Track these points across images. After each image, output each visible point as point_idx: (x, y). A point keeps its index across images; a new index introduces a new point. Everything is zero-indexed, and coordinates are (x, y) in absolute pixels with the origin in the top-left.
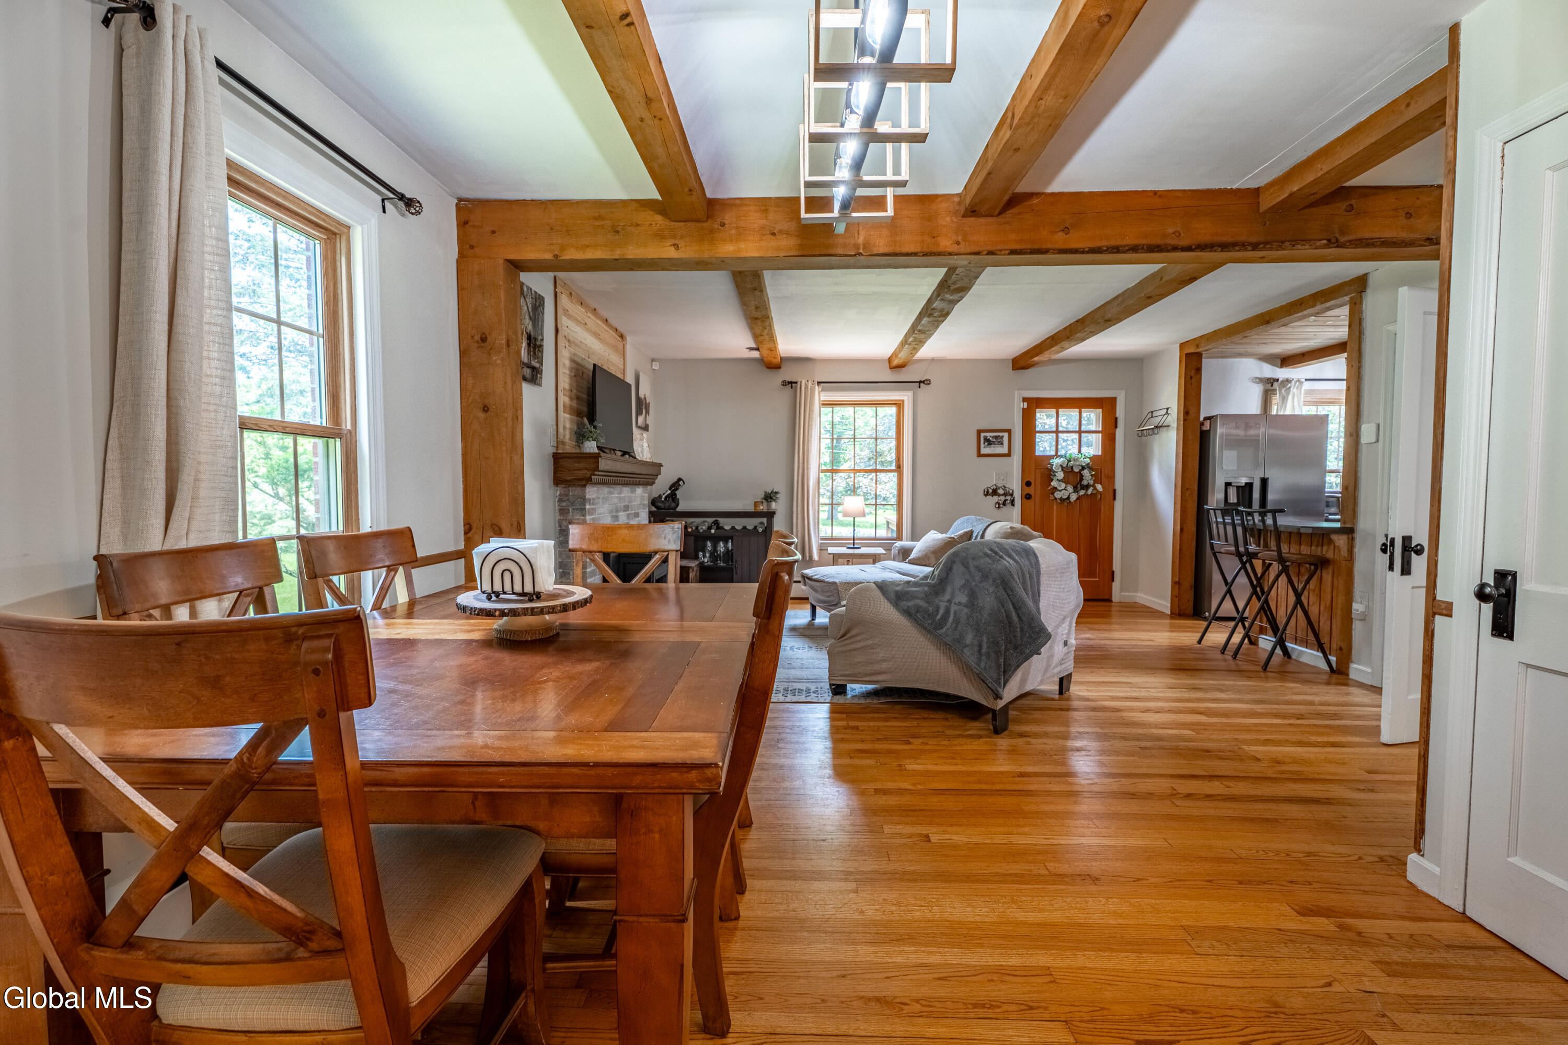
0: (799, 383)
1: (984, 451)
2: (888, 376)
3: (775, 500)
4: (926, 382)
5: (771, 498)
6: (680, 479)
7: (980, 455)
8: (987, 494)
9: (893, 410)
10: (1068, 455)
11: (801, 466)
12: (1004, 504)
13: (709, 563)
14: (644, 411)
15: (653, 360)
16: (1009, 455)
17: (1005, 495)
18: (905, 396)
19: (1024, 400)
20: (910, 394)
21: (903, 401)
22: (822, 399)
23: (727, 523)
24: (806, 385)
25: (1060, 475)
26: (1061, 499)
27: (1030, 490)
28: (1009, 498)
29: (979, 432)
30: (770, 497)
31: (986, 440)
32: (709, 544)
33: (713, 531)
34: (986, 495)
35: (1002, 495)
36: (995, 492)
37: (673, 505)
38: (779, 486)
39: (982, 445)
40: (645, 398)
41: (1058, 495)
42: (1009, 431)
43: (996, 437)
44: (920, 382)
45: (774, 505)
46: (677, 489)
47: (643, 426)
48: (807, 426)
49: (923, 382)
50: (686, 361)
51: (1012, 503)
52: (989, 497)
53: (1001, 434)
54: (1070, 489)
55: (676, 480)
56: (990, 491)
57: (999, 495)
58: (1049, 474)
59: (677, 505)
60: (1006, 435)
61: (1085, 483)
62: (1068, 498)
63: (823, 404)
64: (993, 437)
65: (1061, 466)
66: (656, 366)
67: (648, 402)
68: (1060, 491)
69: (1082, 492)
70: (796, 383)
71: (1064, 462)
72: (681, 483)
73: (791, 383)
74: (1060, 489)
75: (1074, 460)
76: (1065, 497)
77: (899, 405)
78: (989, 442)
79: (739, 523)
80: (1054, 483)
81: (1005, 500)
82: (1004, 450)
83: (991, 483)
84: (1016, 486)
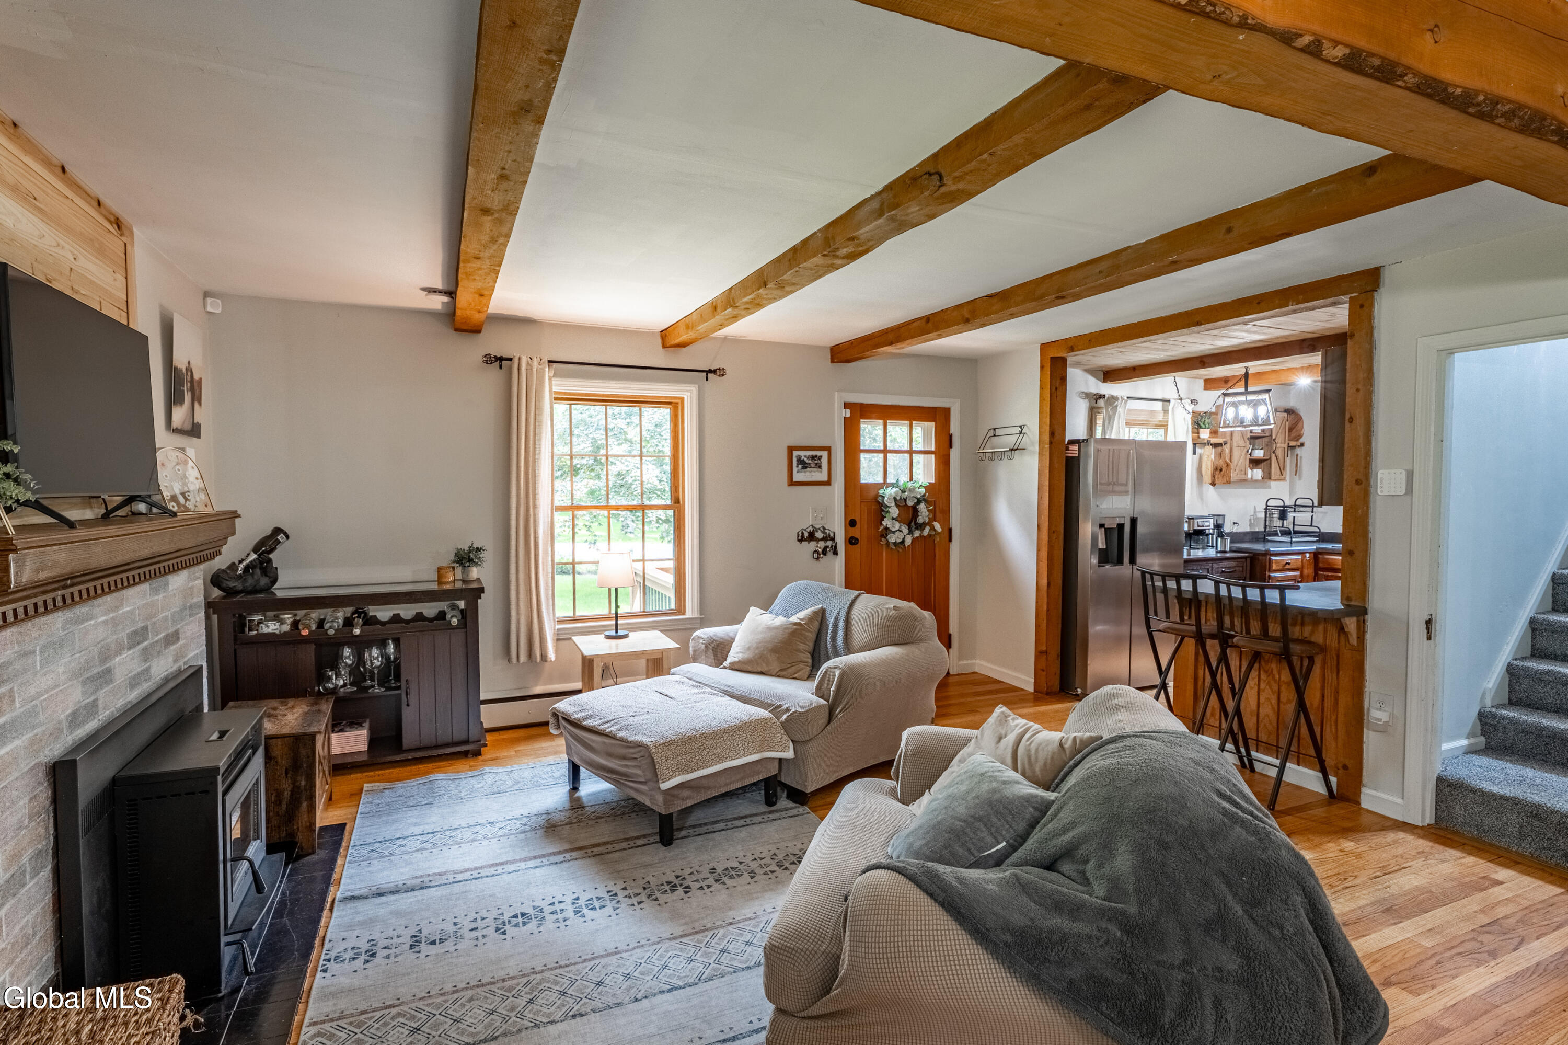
0: (516, 361)
1: (798, 477)
2: (660, 358)
3: (476, 564)
4: (718, 372)
5: (471, 560)
6: (278, 531)
7: (792, 483)
8: (801, 539)
9: (665, 413)
10: (901, 483)
11: (523, 501)
12: (824, 552)
13: (349, 689)
14: (188, 397)
15: (206, 294)
16: (828, 483)
17: (824, 539)
18: (687, 393)
19: (847, 405)
20: (694, 389)
21: (682, 399)
22: (555, 389)
23: (383, 613)
24: (528, 364)
25: (894, 511)
26: (895, 544)
27: (856, 532)
28: (829, 543)
29: (791, 450)
30: (466, 558)
31: (800, 461)
32: (347, 651)
33: (357, 631)
34: (800, 541)
35: (822, 540)
36: (811, 537)
37: (264, 581)
38: (484, 538)
39: (795, 469)
40: (189, 370)
41: (892, 538)
42: (828, 449)
43: (813, 457)
44: (710, 371)
45: (475, 572)
46: (272, 550)
47: (188, 427)
48: (531, 434)
49: (714, 372)
50: (287, 305)
51: (835, 553)
52: (805, 543)
53: (818, 453)
54: (905, 530)
55: (269, 533)
56: (806, 535)
57: (818, 540)
58: (880, 509)
59: (274, 581)
60: (825, 454)
61: (920, 520)
62: (903, 542)
63: (556, 399)
64: (808, 457)
65: (895, 499)
66: (215, 306)
67: (196, 377)
68: (894, 532)
69: (917, 534)
70: (510, 359)
71: (896, 493)
72: (281, 537)
73: (501, 359)
74: (893, 530)
75: (910, 490)
76: (899, 541)
77: (675, 406)
78: (803, 464)
79: (407, 611)
80: (887, 522)
81: (826, 547)
82: (822, 476)
83: (806, 523)
84: (838, 528)
